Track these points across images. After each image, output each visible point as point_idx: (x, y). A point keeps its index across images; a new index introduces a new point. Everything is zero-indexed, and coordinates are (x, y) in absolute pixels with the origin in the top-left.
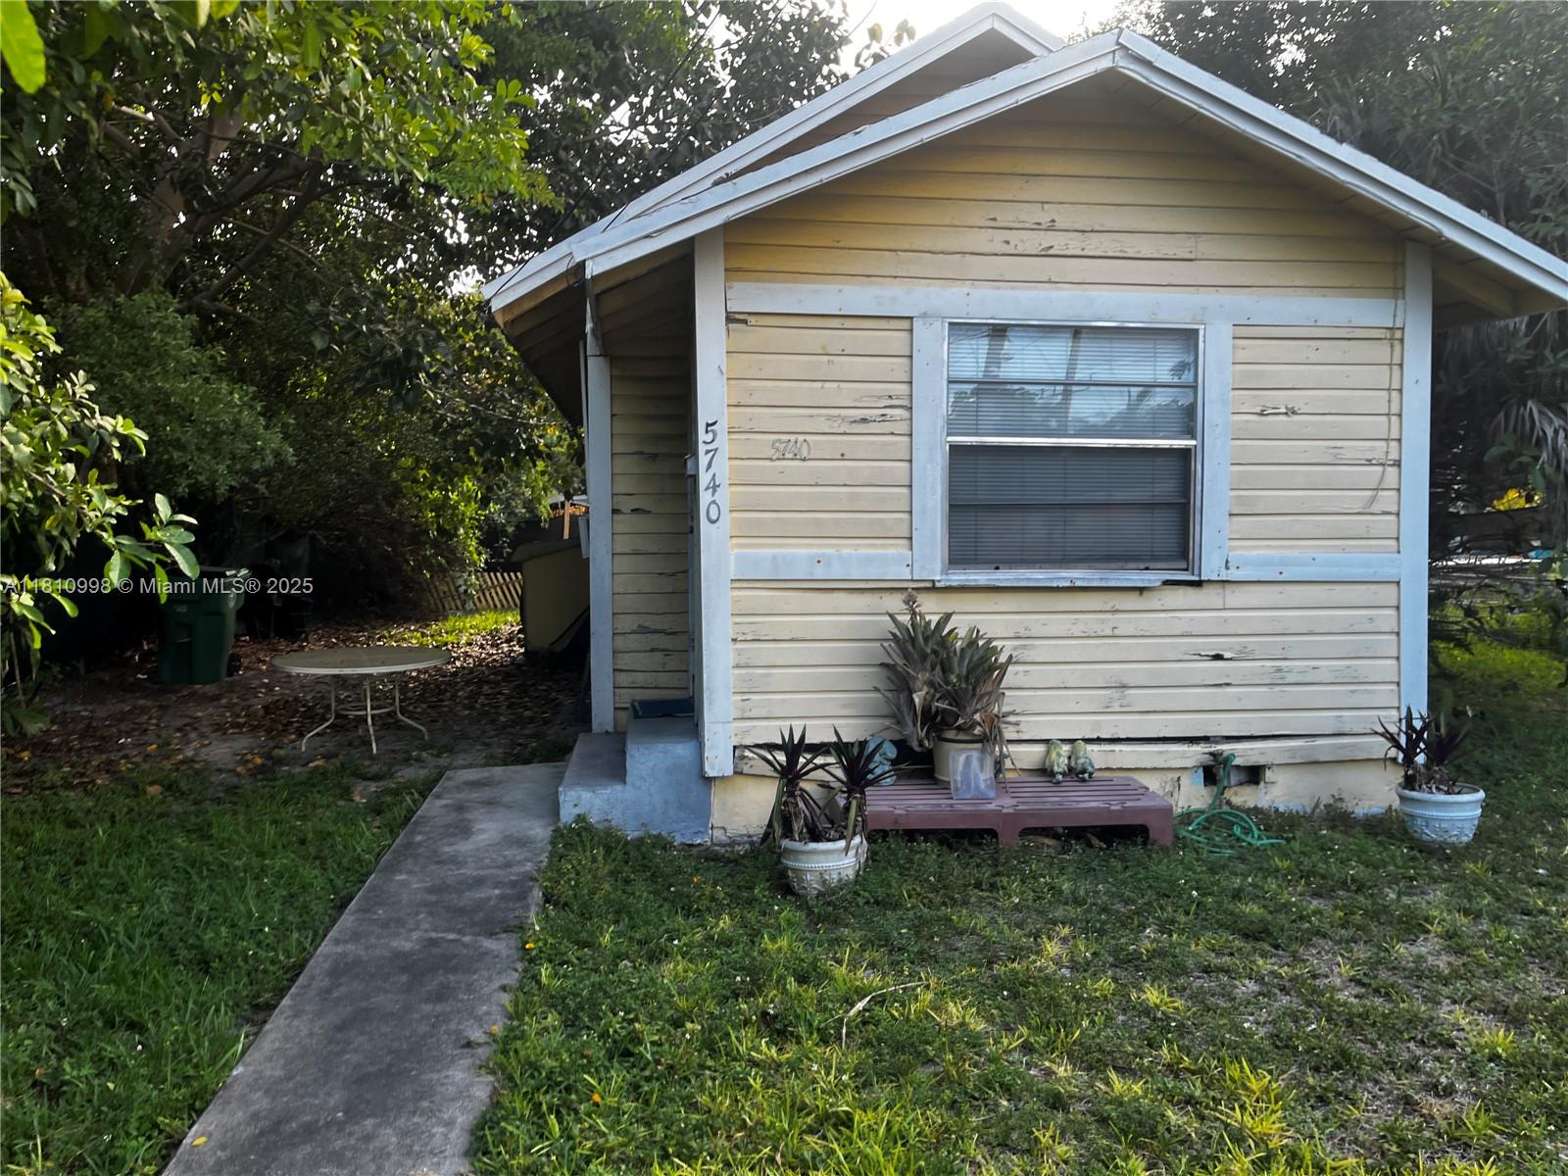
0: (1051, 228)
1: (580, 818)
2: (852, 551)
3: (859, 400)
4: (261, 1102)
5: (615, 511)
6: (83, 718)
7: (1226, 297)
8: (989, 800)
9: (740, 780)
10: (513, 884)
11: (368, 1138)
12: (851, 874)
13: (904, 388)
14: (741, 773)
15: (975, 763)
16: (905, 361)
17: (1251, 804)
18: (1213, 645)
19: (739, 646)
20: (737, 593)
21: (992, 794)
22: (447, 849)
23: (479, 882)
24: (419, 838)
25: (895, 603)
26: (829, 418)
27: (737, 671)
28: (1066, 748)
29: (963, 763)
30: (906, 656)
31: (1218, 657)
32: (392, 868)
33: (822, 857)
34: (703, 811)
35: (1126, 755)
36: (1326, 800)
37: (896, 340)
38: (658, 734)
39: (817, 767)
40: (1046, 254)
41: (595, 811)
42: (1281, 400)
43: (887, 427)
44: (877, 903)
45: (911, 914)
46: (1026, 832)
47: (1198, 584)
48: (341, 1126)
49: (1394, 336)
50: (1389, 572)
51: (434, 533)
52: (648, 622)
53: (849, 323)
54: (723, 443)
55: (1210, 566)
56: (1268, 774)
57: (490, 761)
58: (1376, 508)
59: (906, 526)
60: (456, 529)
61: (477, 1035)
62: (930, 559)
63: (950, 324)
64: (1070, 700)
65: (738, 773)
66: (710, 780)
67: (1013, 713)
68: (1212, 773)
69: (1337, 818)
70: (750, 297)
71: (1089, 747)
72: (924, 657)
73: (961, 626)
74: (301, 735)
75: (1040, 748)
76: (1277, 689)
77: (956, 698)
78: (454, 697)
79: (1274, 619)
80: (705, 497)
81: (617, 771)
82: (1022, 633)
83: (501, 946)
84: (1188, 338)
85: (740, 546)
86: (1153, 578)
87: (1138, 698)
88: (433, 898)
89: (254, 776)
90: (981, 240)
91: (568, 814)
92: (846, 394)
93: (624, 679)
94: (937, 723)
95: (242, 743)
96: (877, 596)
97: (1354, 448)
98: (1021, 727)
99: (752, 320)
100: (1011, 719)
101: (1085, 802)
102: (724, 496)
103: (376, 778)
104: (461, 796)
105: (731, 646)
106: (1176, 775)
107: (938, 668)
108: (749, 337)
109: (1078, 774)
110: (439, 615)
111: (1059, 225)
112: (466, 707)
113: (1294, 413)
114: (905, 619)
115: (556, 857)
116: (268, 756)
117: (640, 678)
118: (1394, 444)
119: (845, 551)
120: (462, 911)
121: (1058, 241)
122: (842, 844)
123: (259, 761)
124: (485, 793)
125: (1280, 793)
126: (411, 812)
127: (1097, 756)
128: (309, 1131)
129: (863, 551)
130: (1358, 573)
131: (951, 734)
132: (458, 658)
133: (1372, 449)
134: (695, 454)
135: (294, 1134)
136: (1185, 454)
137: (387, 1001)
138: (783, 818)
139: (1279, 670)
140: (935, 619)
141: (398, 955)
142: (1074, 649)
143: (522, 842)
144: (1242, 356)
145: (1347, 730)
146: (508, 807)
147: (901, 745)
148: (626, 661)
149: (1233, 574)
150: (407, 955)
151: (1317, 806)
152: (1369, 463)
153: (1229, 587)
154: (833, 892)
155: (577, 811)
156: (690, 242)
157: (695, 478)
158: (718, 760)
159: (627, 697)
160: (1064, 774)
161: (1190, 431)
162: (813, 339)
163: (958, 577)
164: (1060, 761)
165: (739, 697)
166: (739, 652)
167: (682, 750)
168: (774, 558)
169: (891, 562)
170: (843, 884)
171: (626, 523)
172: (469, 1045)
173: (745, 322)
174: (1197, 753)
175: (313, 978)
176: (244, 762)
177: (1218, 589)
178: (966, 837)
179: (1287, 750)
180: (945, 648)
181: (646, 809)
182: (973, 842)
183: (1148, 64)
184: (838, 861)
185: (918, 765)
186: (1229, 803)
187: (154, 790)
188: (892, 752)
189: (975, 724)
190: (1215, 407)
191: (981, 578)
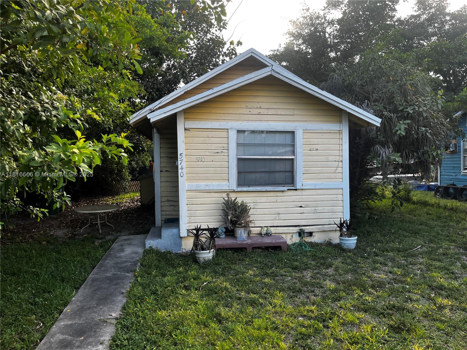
0: (260, 108)
1: (150, 247)
2: (215, 183)
3: (216, 148)
4: (79, 304)
5: (161, 171)
6: (22, 225)
7: (302, 124)
8: (245, 241)
9: (189, 237)
10: (134, 262)
11: (101, 309)
12: (211, 258)
13: (227, 145)
14: (189, 236)
15: (243, 232)
16: (227, 139)
17: (309, 241)
18: (300, 204)
19: (188, 206)
20: (187, 193)
21: (246, 239)
22: (119, 255)
23: (126, 262)
24: (112, 252)
25: (224, 195)
26: (209, 152)
27: (188, 212)
28: (266, 228)
29: (241, 233)
30: (227, 208)
31: (301, 207)
32: (105, 259)
33: (204, 254)
34: (180, 245)
35: (280, 230)
36: (327, 239)
37: (224, 134)
38: (170, 227)
39: (203, 234)
40: (259, 114)
41: (154, 245)
42: (315, 147)
43: (223, 154)
44: (216, 264)
45: (223, 266)
46: (254, 248)
47: (296, 190)
48: (96, 307)
49: (340, 132)
50: (341, 187)
51: (116, 171)
52: (170, 199)
53: (213, 130)
54: (184, 158)
55: (299, 186)
56: (314, 234)
57: (130, 234)
58: (337, 172)
59: (227, 177)
61: (124, 291)
62: (233, 185)
63: (237, 130)
64: (267, 217)
65: (188, 236)
66: (181, 238)
67: (253, 220)
68: (301, 234)
69: (329, 244)
70: (190, 124)
71: (271, 228)
72: (230, 208)
73: (239, 201)
74: (81, 228)
75: (260, 229)
76: (315, 214)
77: (238, 217)
78: (121, 217)
79: (314, 198)
80: (180, 171)
81: (159, 236)
82: (255, 202)
83: (130, 275)
84: (293, 133)
85: (188, 182)
86: (285, 188)
87: (282, 216)
88: (115, 265)
89: (70, 239)
90: (244, 111)
91: (147, 246)
92: (214, 146)
93: (164, 213)
94: (234, 223)
95: (65, 231)
96: (221, 193)
97: (332, 158)
98: (255, 224)
99: (191, 130)
100: (253, 222)
101: (267, 241)
102: (184, 171)
103: (101, 239)
104: (122, 243)
105: (186, 206)
106: (291, 234)
107: (234, 210)
108: (189, 133)
109: (268, 234)
110: (118, 194)
111: (262, 107)
112: (124, 220)
113: (317, 150)
114: (226, 199)
115: (144, 256)
116: (73, 234)
117: (168, 213)
118: (341, 157)
119: (213, 183)
120: (122, 268)
121: (262, 111)
122: (208, 251)
123: (70, 235)
124: (128, 242)
125: (317, 238)
126: (110, 247)
127: (273, 230)
128: (89, 308)
129: (217, 183)
130: (333, 187)
131: (237, 226)
132: (122, 207)
133: (336, 158)
134: (178, 160)
135: (86, 309)
136: (293, 159)
137: (105, 286)
138: (195, 245)
139: (316, 209)
140: (233, 199)
141: (107, 277)
142: (267, 205)
143: (136, 253)
144: (305, 137)
145: (331, 223)
146: (134, 245)
147: (226, 229)
148: (164, 209)
149: (304, 187)
150: (109, 277)
151: (325, 241)
152: (335, 161)
153: (303, 190)
154: (206, 262)
155: (149, 245)
156: (176, 113)
157: (177, 167)
158: (183, 233)
159: (164, 217)
160: (264, 234)
161: (294, 155)
162: (205, 134)
163: (240, 189)
164: (264, 231)
165: (188, 218)
166: (188, 207)
167: (175, 231)
168: (197, 185)
169: (225, 185)
170: (209, 260)
171: (164, 174)
172: (123, 293)
173: (189, 130)
174: (297, 229)
175: (88, 282)
176: (66, 235)
177: (301, 191)
178: (240, 250)
179: (318, 228)
180: (235, 206)
181: (166, 245)
182: (242, 251)
183: (279, 73)
184: (208, 255)
185: (230, 233)
186: (304, 241)
187: (44, 243)
188: (224, 230)
189: (242, 223)
190: (299, 149)
191: (245, 189)
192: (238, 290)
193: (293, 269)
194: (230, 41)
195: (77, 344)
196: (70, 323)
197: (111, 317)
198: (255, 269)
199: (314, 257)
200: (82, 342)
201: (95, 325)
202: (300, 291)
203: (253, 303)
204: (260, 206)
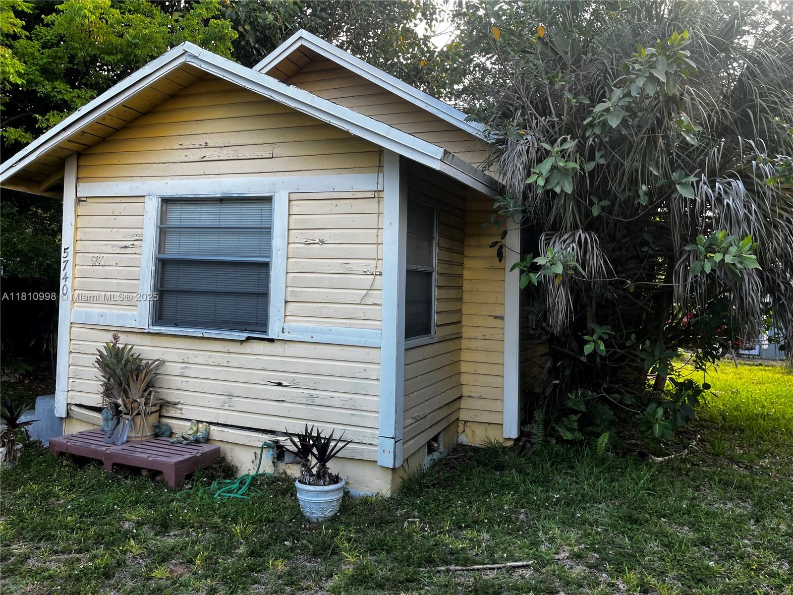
0: (206, 146)
2: (116, 312)
3: (124, 237)
7: (287, 177)
13: (141, 231)
14: (72, 417)
16: (141, 217)
18: (277, 377)
19: (73, 355)
20: (74, 329)
26: (113, 246)
31: (280, 384)
37: (139, 207)
40: (203, 160)
42: (317, 235)
43: (134, 250)
49: (379, 196)
50: (375, 342)
54: (71, 257)
55: (274, 331)
58: (368, 301)
62: (143, 317)
65: (69, 417)
67: (181, 403)
70: (86, 190)
71: (216, 428)
76: (310, 407)
79: (310, 364)
80: (62, 283)
82: (189, 360)
84: (269, 200)
85: (77, 307)
87: (239, 403)
92: (119, 234)
97: (357, 264)
100: (179, 406)
102: (69, 283)
105: (69, 354)
106: (254, 451)
111: (209, 145)
113: (323, 242)
118: (379, 262)
119: (113, 312)
121: (208, 153)
127: (216, 433)
129: (120, 312)
133: (367, 265)
134: (60, 263)
139: (311, 396)
142: (209, 372)
144: (293, 210)
149: (286, 336)
152: (365, 273)
153: (285, 343)
158: (60, 410)
162: (109, 208)
166: (73, 358)
168: (86, 313)
169: (130, 318)
173: (87, 201)
177: (279, 344)
190: (278, 241)
204: (193, 371)
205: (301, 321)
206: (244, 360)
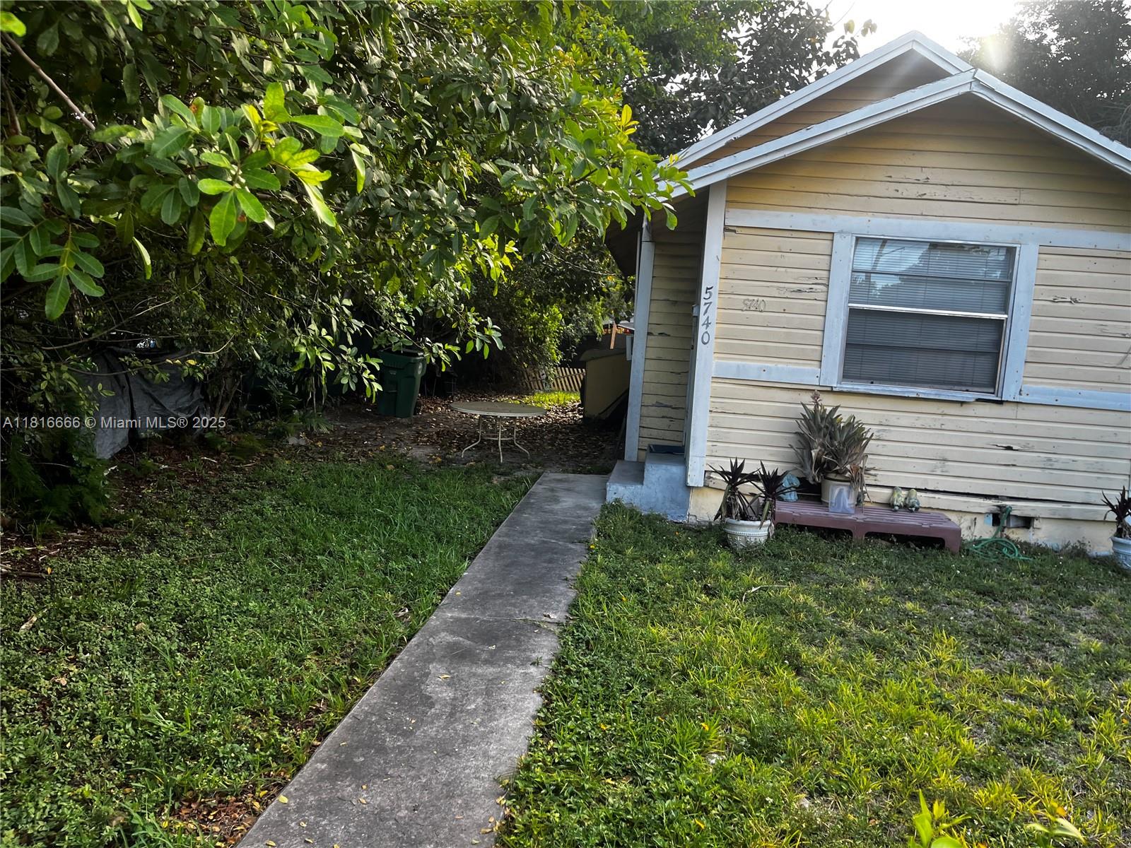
0: (926, 182)
1: (617, 500)
2: (785, 366)
3: (798, 279)
4: (477, 584)
5: (649, 334)
6: (342, 429)
7: (1036, 228)
8: (851, 514)
9: (707, 490)
10: (582, 525)
11: (525, 601)
12: (763, 540)
13: (825, 273)
14: (708, 487)
15: (844, 493)
16: (828, 258)
17: (1023, 539)
18: (1007, 440)
19: (713, 414)
20: (715, 385)
21: (852, 511)
22: (547, 507)
23: (565, 522)
24: (532, 501)
25: (807, 398)
26: (778, 288)
27: (711, 429)
28: (904, 493)
29: (840, 497)
30: (810, 428)
31: (1009, 448)
32: (521, 512)
33: (747, 529)
34: (684, 505)
36: (1073, 542)
37: (822, 245)
38: (662, 461)
40: (921, 198)
41: (625, 497)
42: (1068, 293)
43: (813, 295)
44: (774, 555)
45: (792, 563)
46: (869, 535)
47: (1000, 402)
48: (513, 596)
51: (531, 340)
52: (663, 400)
53: (795, 234)
54: (715, 299)
55: (1009, 393)
56: (1036, 523)
58: (1126, 365)
59: (819, 353)
60: (545, 338)
61: (569, 576)
62: (831, 373)
63: (857, 239)
64: (911, 465)
65: (706, 486)
66: (690, 488)
67: (874, 469)
68: (998, 518)
69: (1078, 553)
70: (740, 217)
72: (820, 429)
73: (844, 415)
74: (459, 449)
75: (888, 491)
76: (1047, 471)
77: (837, 455)
78: (542, 438)
79: (1049, 428)
80: (702, 329)
81: (639, 478)
82: (884, 422)
83: (578, 548)
84: (1010, 251)
85: (719, 358)
86: (970, 396)
87: (953, 468)
88: (543, 525)
89: (439, 467)
90: (880, 189)
91: (610, 498)
92: (790, 276)
93: (645, 432)
94: (825, 468)
95: (429, 450)
96: (798, 393)
97: (1115, 327)
98: (878, 478)
99: (738, 230)
100: (872, 472)
101: (908, 521)
102: (713, 330)
103: (503, 474)
104: (552, 485)
105: (709, 414)
106: (974, 516)
107: (828, 437)
108: (735, 240)
109: (908, 507)
110: (529, 391)
111: (930, 181)
112: (549, 444)
113: (1076, 302)
114: (811, 408)
115: (604, 516)
116: (444, 458)
117: (655, 433)
119: (780, 366)
120: (558, 532)
121: (929, 191)
122: (758, 523)
123: (439, 459)
124: (566, 485)
125: (1042, 535)
126: (527, 489)
127: (923, 499)
128: (500, 596)
129: (791, 366)
130: (1110, 404)
131: (832, 476)
132: (543, 418)
133: (1127, 328)
134: (699, 305)
135: (494, 596)
136: (1000, 323)
137: (527, 560)
138: (728, 508)
139: (1050, 460)
140: (829, 409)
141: (528, 545)
142: (915, 435)
143: (586, 509)
144: (1043, 265)
145: (1092, 501)
146: (578, 492)
147: (803, 480)
148: (647, 422)
149: (1024, 398)
150: (533, 545)
151: (1067, 546)
152: (1124, 336)
153: (1021, 406)
154: (751, 547)
155: (615, 496)
156: (709, 186)
157: (697, 318)
158: (696, 478)
159: (646, 443)
160: (900, 507)
161: (1004, 308)
162: (773, 243)
163: (848, 386)
164: (900, 498)
165: (710, 444)
166: (713, 418)
167: (675, 470)
168: (738, 366)
169: (808, 374)
170: (757, 545)
171: (654, 341)
172: (566, 579)
173: (735, 231)
174: (990, 505)
175: (490, 548)
176: (432, 459)
177: (1013, 407)
178: (834, 533)
179: (1051, 510)
180: (833, 426)
181: (653, 500)
182: (837, 537)
183: (992, 90)
184: (755, 532)
185: (811, 492)
186: (1008, 537)
187: (390, 467)
188: (797, 483)
189: (847, 470)
190: (1022, 296)
191: (861, 387)
192: (835, 615)
193: (978, 593)
194: (846, 21)
195: (484, 656)
196: (464, 616)
197: (549, 620)
198: (877, 580)
199: (1038, 577)
200: (492, 653)
201: (516, 628)
202: (1003, 642)
203: (879, 648)
204: (894, 434)
205: (1042, 383)
206: (963, 423)
